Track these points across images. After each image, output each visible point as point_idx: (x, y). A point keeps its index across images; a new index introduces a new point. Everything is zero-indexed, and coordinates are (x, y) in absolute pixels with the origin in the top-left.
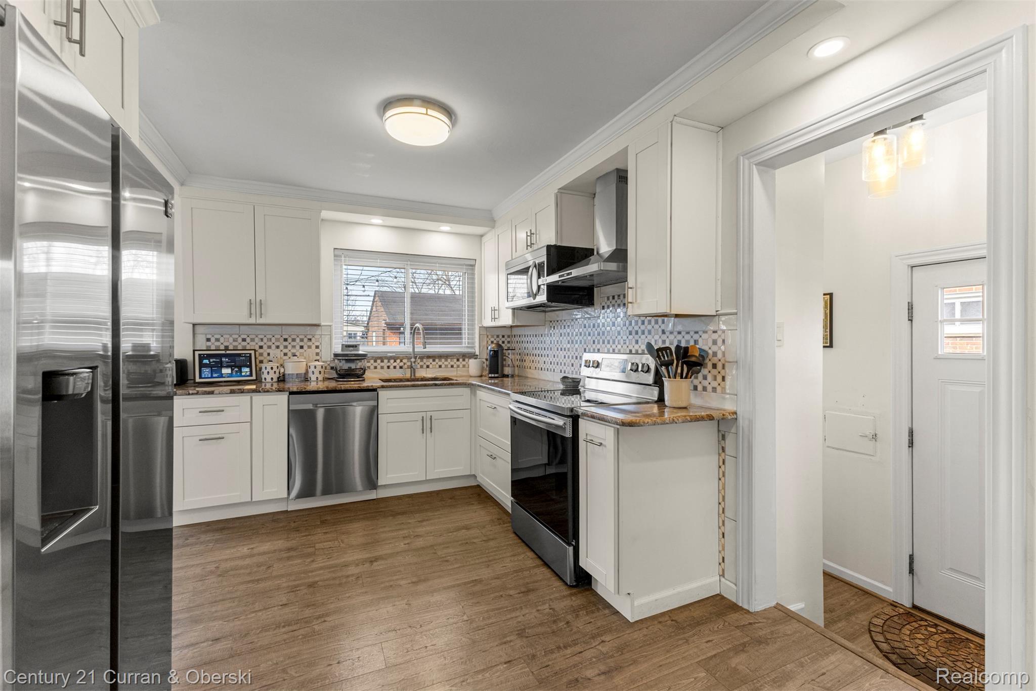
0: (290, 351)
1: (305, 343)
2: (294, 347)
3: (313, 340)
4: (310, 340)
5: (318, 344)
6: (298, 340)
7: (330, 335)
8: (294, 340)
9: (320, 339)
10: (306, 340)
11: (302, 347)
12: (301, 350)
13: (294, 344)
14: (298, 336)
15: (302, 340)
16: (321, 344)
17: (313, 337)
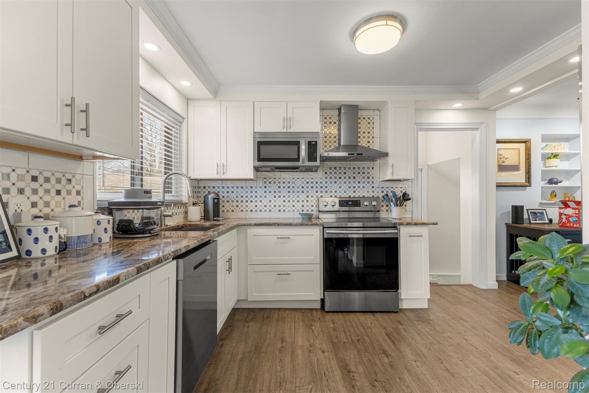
0: (41, 198)
1: (63, 186)
2: (47, 191)
3: (74, 181)
4: (69, 181)
5: (78, 188)
6: (53, 180)
7: (93, 176)
8: (47, 180)
9: (82, 180)
10: (64, 181)
11: (58, 192)
12: (58, 196)
13: (47, 186)
14: (53, 174)
15: (59, 181)
16: (82, 188)
17: (74, 176)
